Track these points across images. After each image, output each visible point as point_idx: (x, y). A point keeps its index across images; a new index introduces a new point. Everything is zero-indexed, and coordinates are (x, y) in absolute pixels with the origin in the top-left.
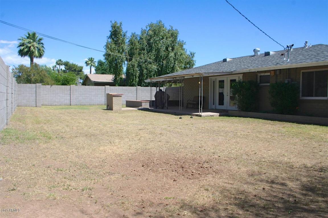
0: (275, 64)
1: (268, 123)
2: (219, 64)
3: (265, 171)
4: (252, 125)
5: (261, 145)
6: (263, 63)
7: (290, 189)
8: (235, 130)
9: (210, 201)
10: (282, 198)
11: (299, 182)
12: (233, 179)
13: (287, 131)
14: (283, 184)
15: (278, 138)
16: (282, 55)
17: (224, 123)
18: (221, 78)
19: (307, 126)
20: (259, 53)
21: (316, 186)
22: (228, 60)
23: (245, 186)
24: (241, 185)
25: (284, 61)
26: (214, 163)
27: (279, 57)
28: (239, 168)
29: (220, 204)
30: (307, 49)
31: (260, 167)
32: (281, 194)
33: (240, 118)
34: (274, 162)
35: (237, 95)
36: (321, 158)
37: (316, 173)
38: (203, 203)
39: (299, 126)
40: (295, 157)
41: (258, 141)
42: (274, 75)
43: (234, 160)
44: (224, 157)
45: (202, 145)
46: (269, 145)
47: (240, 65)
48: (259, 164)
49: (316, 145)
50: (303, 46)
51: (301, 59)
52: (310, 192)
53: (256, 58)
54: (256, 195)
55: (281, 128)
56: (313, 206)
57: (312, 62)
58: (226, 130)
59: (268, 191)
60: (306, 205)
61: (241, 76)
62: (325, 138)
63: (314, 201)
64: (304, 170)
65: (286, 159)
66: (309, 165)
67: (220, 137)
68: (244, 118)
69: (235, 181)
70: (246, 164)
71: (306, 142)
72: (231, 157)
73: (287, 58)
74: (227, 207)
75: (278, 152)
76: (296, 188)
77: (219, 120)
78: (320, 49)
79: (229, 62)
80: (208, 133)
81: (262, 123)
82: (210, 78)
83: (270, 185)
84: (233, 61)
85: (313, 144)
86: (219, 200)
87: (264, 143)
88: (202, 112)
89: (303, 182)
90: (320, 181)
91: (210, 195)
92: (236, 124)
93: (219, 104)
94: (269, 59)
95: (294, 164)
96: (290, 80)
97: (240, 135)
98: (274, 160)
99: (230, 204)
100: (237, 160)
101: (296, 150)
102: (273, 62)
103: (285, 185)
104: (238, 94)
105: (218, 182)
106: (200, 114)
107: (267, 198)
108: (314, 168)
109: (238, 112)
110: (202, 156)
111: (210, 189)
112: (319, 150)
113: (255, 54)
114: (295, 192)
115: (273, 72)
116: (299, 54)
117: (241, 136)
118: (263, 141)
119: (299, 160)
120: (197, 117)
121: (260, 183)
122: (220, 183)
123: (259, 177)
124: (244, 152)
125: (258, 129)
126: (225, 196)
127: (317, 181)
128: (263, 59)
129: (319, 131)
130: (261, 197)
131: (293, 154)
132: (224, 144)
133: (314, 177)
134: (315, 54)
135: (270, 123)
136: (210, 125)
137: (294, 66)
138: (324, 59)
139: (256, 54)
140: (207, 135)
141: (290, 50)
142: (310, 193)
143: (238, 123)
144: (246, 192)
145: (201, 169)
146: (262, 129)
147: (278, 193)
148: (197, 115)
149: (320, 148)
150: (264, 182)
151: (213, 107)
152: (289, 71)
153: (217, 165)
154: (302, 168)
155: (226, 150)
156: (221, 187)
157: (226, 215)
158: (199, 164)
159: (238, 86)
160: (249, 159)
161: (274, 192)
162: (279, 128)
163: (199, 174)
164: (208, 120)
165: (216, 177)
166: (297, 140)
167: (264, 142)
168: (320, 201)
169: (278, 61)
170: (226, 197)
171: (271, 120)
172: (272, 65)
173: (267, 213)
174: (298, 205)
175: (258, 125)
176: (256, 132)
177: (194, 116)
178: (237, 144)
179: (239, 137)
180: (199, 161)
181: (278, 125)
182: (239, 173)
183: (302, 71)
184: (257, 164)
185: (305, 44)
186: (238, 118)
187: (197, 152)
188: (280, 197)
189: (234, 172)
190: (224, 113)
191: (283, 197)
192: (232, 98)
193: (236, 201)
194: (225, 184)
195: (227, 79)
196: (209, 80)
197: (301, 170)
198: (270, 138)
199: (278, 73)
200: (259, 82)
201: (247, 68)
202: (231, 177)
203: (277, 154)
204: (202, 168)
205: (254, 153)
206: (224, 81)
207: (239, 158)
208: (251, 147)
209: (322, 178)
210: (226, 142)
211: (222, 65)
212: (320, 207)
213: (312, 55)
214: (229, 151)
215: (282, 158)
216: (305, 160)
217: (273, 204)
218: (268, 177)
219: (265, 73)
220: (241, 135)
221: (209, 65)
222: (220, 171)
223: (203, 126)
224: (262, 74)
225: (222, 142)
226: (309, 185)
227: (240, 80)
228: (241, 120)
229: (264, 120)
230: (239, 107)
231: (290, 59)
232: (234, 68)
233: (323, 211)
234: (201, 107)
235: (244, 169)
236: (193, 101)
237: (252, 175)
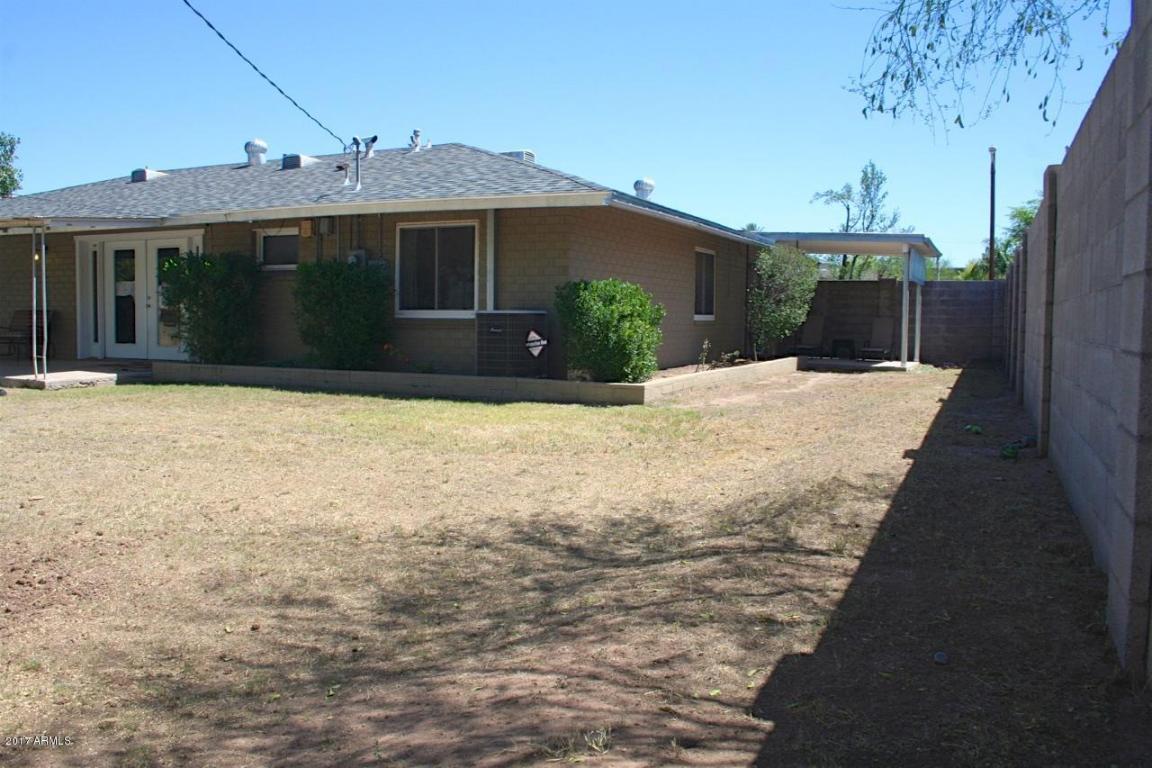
0: (315, 197)
1: (293, 400)
2: (117, 190)
3: (265, 566)
4: (234, 410)
5: (260, 478)
6: (273, 193)
7: (343, 615)
8: (170, 433)
9: (40, 711)
10: (314, 650)
11: (372, 589)
12: (146, 610)
13: (352, 425)
14: (321, 603)
15: (319, 450)
16: (340, 168)
17: (131, 408)
18: (124, 243)
19: (414, 403)
20: (264, 158)
21: (422, 593)
22: (151, 175)
23: (190, 629)
24: (173, 629)
25: (344, 188)
26: (75, 561)
27: (330, 176)
28: (171, 568)
29: (83, 711)
30: (419, 157)
31: (247, 556)
32: (312, 638)
33: (195, 388)
34: (297, 533)
35: (182, 306)
36: (444, 502)
37: (426, 550)
38: (9, 724)
39: (392, 406)
40: (368, 508)
41: (250, 464)
42: (309, 235)
43: (157, 539)
44: (120, 534)
45: (34, 497)
46: (286, 475)
47: (192, 195)
48: (245, 544)
49: (436, 462)
50: (407, 146)
51: (396, 186)
52: (404, 612)
53: (252, 174)
54: (227, 653)
55: (333, 417)
56: (406, 659)
57: (429, 197)
58: (135, 433)
59: (268, 633)
60: (387, 657)
61: (198, 236)
62: (465, 438)
63: (410, 640)
64: (392, 548)
65: (337, 518)
66: (409, 528)
67: (109, 462)
68: (209, 388)
69: (152, 617)
70: (199, 549)
71: (408, 456)
72: (145, 531)
73: (355, 179)
74: (109, 720)
75: (315, 498)
76: (363, 608)
77: (112, 397)
78: (456, 157)
79: (154, 182)
80: (64, 449)
81: (271, 401)
82: (77, 239)
83: (280, 611)
84: (172, 179)
85: (427, 460)
86: (79, 698)
87: (271, 469)
88: (48, 371)
89: (386, 585)
90: (435, 575)
91: (43, 687)
92: (179, 411)
93: (119, 340)
94: (294, 181)
95: (361, 530)
96: (362, 252)
97: (188, 448)
98: (298, 525)
99: (126, 704)
100: (165, 537)
101: (371, 486)
102: (311, 190)
103: (329, 606)
104: (185, 300)
105: (84, 632)
106: (40, 377)
107: (263, 659)
108: (421, 537)
109: (189, 365)
110: (29, 538)
111: (46, 663)
112: (441, 479)
113: (249, 159)
114: (359, 623)
115: (307, 225)
116: (392, 170)
117: (191, 452)
118: (265, 465)
119: (378, 516)
120: (26, 390)
121: (244, 610)
122: (94, 634)
123: (243, 589)
124: (195, 509)
125: (256, 423)
126: (110, 680)
127: (427, 576)
128: (276, 178)
129: (450, 419)
130: (241, 658)
131: (362, 500)
132: (124, 483)
133: (419, 564)
134: (438, 172)
135: (299, 402)
136: (77, 418)
137: (375, 207)
138: (461, 190)
139: (253, 161)
140: (59, 456)
141: (367, 153)
142: (403, 618)
143: (184, 407)
144: (188, 652)
145: (18, 592)
146: (270, 422)
147: (301, 635)
148: (26, 385)
149: (445, 472)
150: (258, 605)
151: (96, 350)
152: (359, 221)
153: (88, 568)
154: (386, 542)
155: (129, 507)
156: (96, 648)
157: (104, 748)
158: (13, 570)
159: (187, 272)
160: (211, 532)
161: (289, 632)
162: (327, 417)
163: (8, 611)
164: (68, 400)
165: (80, 611)
166: (381, 452)
167: (268, 466)
168: (428, 638)
169: (323, 188)
170: (111, 682)
171: (304, 392)
172: (303, 201)
173: (258, 712)
174: (363, 663)
175: (256, 409)
176: (247, 434)
177: (11, 387)
178: (171, 480)
179: (184, 456)
180: (13, 561)
181: (326, 407)
182: (170, 585)
183: (401, 225)
184: (238, 545)
185: (412, 138)
186: (187, 386)
187: (8, 524)
188: (309, 647)
189: (153, 584)
190: (137, 373)
191: (318, 646)
192: (167, 317)
193: (148, 689)
194: (114, 634)
195: (146, 244)
196: (74, 246)
197: (383, 548)
198: (292, 451)
199: (324, 228)
200: (262, 259)
201: (220, 206)
202: (140, 605)
203: (310, 503)
204: (21, 587)
205: (231, 508)
206: (133, 251)
207: (174, 531)
208: (224, 488)
209: (442, 564)
210: (130, 478)
211: (127, 192)
212: (425, 658)
213: (431, 175)
214: (139, 509)
215: (325, 516)
216: (397, 515)
217: (281, 676)
218: (274, 586)
219: (282, 226)
220: (191, 447)
221: (76, 190)
222: (98, 587)
223: (46, 424)
224: (273, 232)
225: (117, 477)
226: (403, 592)
227: (194, 251)
228: (197, 396)
229: (279, 393)
230: (193, 350)
231: (362, 184)
232: (171, 204)
233: (431, 668)
234: (40, 352)
235: (189, 569)
236: (11, 329)
237: (218, 586)
